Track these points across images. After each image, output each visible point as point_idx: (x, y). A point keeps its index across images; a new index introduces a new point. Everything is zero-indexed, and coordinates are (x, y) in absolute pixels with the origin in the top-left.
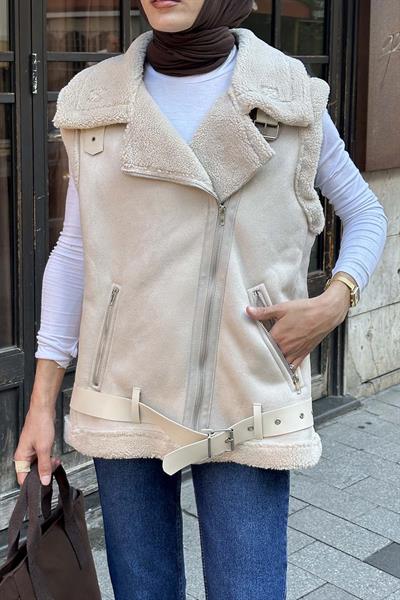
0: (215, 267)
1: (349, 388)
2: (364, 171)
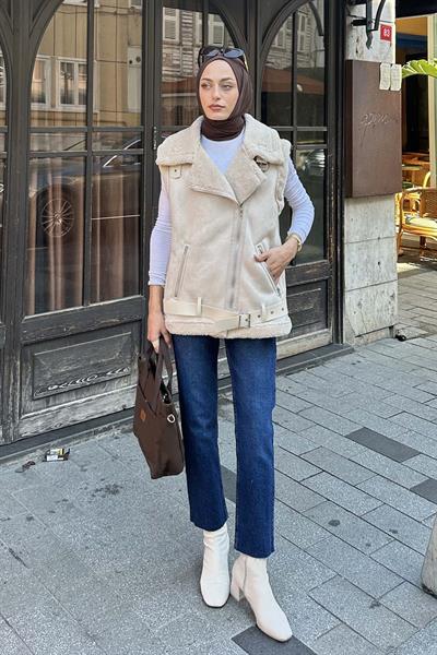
0: (238, 236)
1: (347, 339)
2: (351, 197)
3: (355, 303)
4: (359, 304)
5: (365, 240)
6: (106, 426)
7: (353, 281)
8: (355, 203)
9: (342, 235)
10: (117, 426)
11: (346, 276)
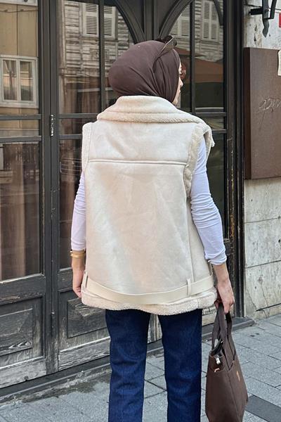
1: (248, 313)
2: (250, 179)
3: (255, 279)
4: (260, 280)
5: (266, 220)
6: (8, 396)
7: (253, 258)
8: (255, 184)
9: (242, 215)
10: (18, 396)
11: (246, 253)
